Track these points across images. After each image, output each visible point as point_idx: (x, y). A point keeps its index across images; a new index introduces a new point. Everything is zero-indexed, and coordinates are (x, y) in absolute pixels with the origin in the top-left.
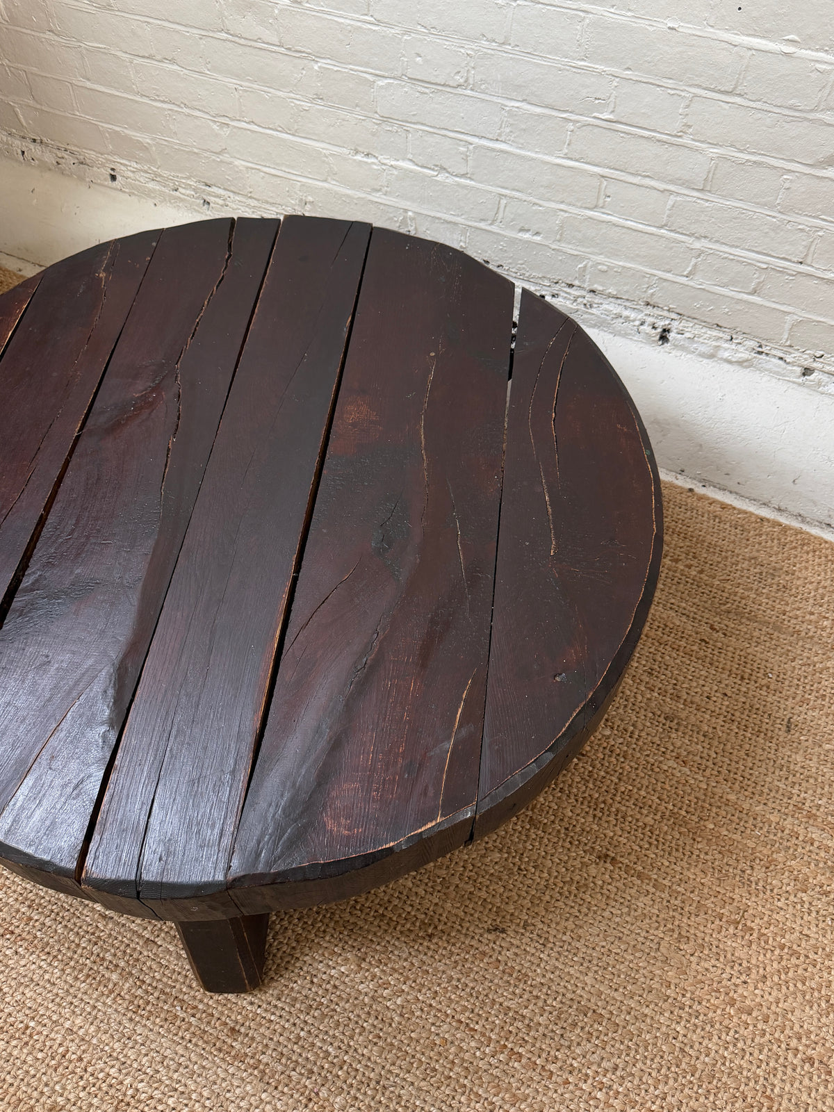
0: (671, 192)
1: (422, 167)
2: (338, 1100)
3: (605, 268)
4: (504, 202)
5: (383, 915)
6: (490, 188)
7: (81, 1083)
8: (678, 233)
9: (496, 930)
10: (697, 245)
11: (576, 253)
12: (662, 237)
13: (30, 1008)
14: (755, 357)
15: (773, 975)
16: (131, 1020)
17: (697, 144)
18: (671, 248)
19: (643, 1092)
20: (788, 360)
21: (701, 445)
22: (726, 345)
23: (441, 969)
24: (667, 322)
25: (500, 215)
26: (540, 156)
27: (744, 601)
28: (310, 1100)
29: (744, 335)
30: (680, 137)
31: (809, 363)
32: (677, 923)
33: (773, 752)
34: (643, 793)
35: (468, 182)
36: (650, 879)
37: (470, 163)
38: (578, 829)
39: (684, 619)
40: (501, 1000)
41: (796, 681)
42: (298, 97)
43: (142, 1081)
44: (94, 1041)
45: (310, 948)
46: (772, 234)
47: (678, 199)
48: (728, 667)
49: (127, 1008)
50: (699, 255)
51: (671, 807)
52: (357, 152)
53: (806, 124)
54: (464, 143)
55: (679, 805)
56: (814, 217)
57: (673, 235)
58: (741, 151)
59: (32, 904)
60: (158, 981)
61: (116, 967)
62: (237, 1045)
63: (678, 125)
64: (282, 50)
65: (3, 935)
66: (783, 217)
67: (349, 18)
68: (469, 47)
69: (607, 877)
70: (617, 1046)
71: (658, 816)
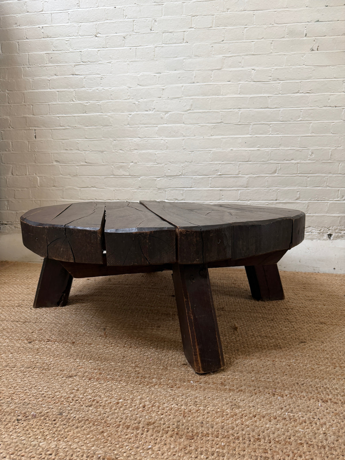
0: (239, 190)
5: (257, 347)
7: (159, 413)
9: (302, 343)
12: (239, 203)
13: (116, 397)
17: (243, 175)
26: (203, 189)
27: (308, 282)
28: (274, 394)
30: (238, 175)
35: (183, 202)
36: (341, 325)
37: (184, 196)
38: (306, 320)
40: (322, 356)
42: (133, 189)
43: (191, 405)
44: (157, 399)
45: (236, 359)
46: (267, 194)
47: (241, 191)
49: (167, 387)
53: (267, 164)
54: (182, 190)
56: (275, 187)
57: (242, 202)
58: (254, 175)
59: (99, 369)
60: (176, 377)
61: (153, 378)
62: (227, 387)
63: (237, 172)
64: (130, 177)
65: (89, 380)
66: (268, 189)
67: (150, 164)
68: (182, 165)
69: (327, 327)
71: (328, 315)
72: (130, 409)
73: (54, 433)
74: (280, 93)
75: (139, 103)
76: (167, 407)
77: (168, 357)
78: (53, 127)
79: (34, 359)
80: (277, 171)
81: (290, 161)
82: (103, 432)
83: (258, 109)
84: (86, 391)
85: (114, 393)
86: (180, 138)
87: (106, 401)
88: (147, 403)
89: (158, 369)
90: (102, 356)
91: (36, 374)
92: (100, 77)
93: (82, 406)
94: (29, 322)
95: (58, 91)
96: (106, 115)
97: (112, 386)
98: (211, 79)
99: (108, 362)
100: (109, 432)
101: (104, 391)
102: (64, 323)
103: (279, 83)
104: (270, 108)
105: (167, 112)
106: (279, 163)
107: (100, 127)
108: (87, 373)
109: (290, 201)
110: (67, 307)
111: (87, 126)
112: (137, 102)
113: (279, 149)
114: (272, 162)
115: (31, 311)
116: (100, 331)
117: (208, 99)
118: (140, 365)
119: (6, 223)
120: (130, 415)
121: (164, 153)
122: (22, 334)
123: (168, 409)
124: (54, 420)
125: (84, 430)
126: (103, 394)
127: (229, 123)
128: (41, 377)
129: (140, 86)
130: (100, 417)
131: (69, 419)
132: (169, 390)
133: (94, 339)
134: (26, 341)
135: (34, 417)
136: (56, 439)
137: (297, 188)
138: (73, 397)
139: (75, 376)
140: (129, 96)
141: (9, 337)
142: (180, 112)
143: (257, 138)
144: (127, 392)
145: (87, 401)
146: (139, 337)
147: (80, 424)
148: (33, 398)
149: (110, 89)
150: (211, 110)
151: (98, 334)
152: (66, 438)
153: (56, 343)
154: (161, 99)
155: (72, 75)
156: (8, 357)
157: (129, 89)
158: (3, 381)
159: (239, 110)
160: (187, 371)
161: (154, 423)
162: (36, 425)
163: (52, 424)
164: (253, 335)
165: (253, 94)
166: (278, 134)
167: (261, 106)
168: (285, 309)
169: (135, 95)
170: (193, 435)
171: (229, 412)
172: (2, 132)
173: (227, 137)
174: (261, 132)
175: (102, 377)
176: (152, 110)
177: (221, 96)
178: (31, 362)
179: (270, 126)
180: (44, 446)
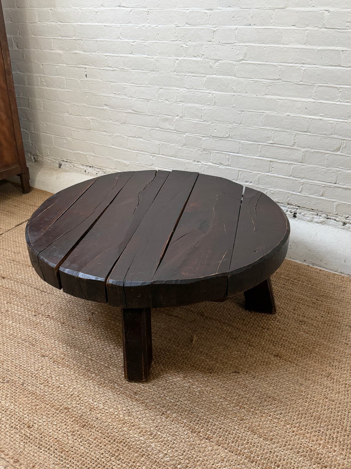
0: (292, 164)
1: (215, 164)
2: (174, 415)
3: (273, 192)
4: (240, 173)
5: (193, 366)
6: (236, 169)
7: (78, 403)
8: (296, 177)
9: (235, 372)
10: (302, 181)
11: (264, 188)
12: (290, 179)
13: (61, 382)
14: (326, 220)
15: (342, 392)
16: (98, 387)
17: (299, 148)
18: (294, 183)
19: (292, 421)
20: (337, 220)
21: (310, 250)
22: (316, 217)
23: (215, 381)
24: (295, 210)
25: (239, 177)
26: (251, 157)
27: (328, 294)
28: (163, 414)
29: (321, 212)
30: (293, 146)
31: (344, 220)
32: (305, 375)
33: (341, 332)
34: (291, 340)
35: (229, 167)
36: (294, 363)
37: (230, 161)
38: (267, 348)
39: (307, 297)
40: (238, 392)
41: (348, 315)
42: (178, 145)
43: (101, 404)
44: (84, 392)
45: (166, 373)
46: (325, 174)
47: (294, 166)
48: (323, 310)
49: (97, 383)
50: (303, 184)
51: (302, 344)
52: (195, 161)
53: (329, 139)
54: (228, 155)
55: (305, 344)
56: (337, 168)
57: (294, 178)
58: (312, 149)
59: (65, 355)
60: (109, 377)
61: (94, 373)
62: (137, 397)
63: (292, 143)
64: (175, 131)
65: (54, 362)
66: (327, 168)
67: (196, 120)
68: (230, 126)
69: (278, 361)
70: (282, 407)
71: (297, 346)
72: (63, 394)
73: (12, 397)
75: (187, 46)
76: (86, 400)
78: (102, 67)
79: (30, 333)
80: (341, 149)
82: (37, 405)
83: (326, 66)
84: (46, 371)
85: (61, 378)
86: (230, 94)
87: (54, 383)
88: (76, 393)
89: (103, 365)
90: (75, 342)
91: (25, 348)
92: (146, 11)
93: (38, 382)
95: (105, 26)
96: (152, 58)
97: (63, 372)
98: (272, 21)
99: (76, 349)
100: (40, 406)
101: (57, 374)
102: (69, 299)
104: (342, 67)
105: (217, 60)
106: (344, 140)
107: (147, 72)
108: (56, 356)
111: (134, 69)
112: (185, 46)
113: (347, 122)
114: (335, 136)
116: (89, 315)
117: (265, 47)
118: (94, 359)
119: (66, 161)
120: (60, 398)
121: (211, 109)
122: (35, 305)
126: (55, 377)
127: (288, 82)
128: (27, 351)
129: (188, 25)
130: (43, 394)
131: (26, 389)
132: (96, 387)
133: (79, 323)
134: (33, 313)
135: (8, 382)
136: (11, 401)
138: (36, 374)
139: (47, 357)
140: (176, 37)
141: (25, 306)
142: (232, 62)
143: (320, 103)
144: (70, 380)
145: (42, 379)
146: (111, 330)
147: (29, 395)
148: (14, 367)
149: (157, 26)
150: (268, 62)
151: (85, 318)
152: (16, 402)
153: (52, 320)
154: (211, 43)
155: (118, 7)
156: (16, 326)
157: (178, 28)
159: (302, 65)
161: (69, 409)
162: (6, 388)
163: (14, 390)
164: (201, 352)
165: (322, 46)
166: (348, 102)
167: (331, 63)
168: (262, 327)
169: (183, 36)
170: (85, 425)
171: (121, 417)
172: (57, 67)
173: (284, 98)
174: (326, 97)
175: (63, 362)
176: (201, 56)
177: (282, 45)
178: (27, 335)
179: (340, 90)
180: (2, 404)
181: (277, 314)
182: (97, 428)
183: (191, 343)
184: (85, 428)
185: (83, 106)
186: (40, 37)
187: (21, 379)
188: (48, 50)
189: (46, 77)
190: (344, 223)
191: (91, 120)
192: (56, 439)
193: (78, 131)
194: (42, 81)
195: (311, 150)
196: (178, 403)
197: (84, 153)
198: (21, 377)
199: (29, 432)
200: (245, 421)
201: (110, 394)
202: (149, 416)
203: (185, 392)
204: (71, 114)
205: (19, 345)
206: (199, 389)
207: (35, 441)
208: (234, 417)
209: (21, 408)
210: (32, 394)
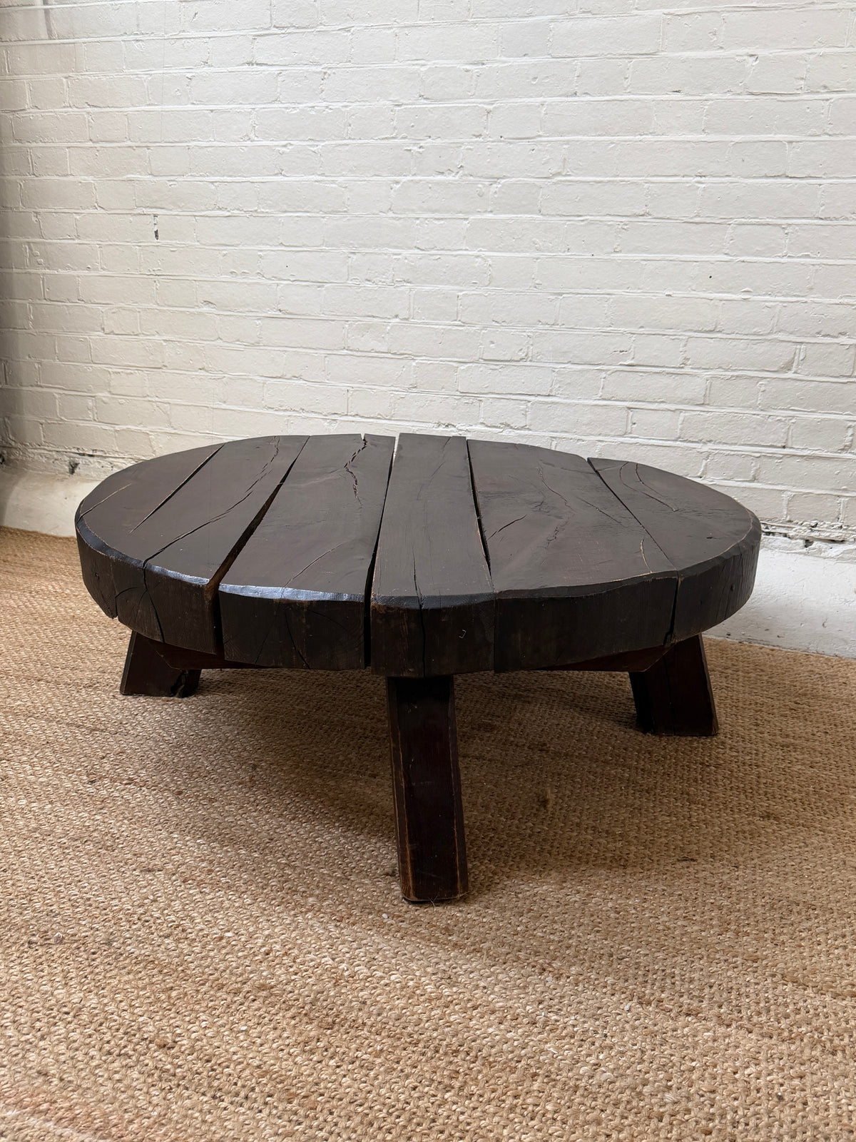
0: (681, 410)
1: (490, 427)
2: (573, 969)
4: (554, 443)
5: (571, 856)
6: (543, 434)
8: (690, 442)
9: (685, 860)
10: (706, 448)
12: (678, 447)
14: (765, 538)
16: (336, 926)
17: (695, 371)
18: (686, 455)
20: (791, 534)
23: (643, 884)
26: (581, 401)
27: (815, 690)
28: (544, 970)
30: (682, 368)
31: (807, 534)
34: (782, 783)
35: (526, 432)
36: (816, 828)
37: (529, 416)
39: (770, 700)
40: (712, 901)
42: (397, 389)
43: (359, 965)
44: (299, 942)
45: (508, 877)
46: (759, 428)
47: (687, 414)
49: (331, 918)
50: (708, 457)
52: (439, 425)
53: (767, 343)
54: (523, 402)
56: (786, 410)
57: (685, 444)
58: (726, 370)
59: (211, 862)
60: (357, 901)
61: (311, 895)
62: (454, 938)
63: (680, 360)
64: (389, 355)
65: (184, 882)
66: (765, 413)
67: (443, 325)
68: (529, 331)
69: (775, 827)
70: (838, 922)
71: (803, 794)
72: (240, 954)
73: (86, 977)
74: (827, 131)
75: (421, 150)
76: (312, 960)
77: (363, 853)
78: (199, 211)
79: (91, 822)
80: (795, 364)
81: (837, 337)
82: (171, 988)
83: (754, 177)
84: (169, 905)
85: (221, 916)
86: (527, 255)
87: (202, 930)
88: (278, 947)
89: (329, 876)
90: (228, 832)
91: (86, 856)
92: (320, 72)
93: (152, 934)
94: (102, 731)
95: (212, 111)
96: (333, 182)
97: (222, 902)
98: (626, 83)
99: (236, 846)
100: (182, 990)
101: (204, 910)
102: (175, 740)
103: (827, 100)
104: (791, 178)
105: (495, 179)
106: (802, 343)
107: (318, 215)
108: (184, 866)
109: (824, 454)
110: (193, 698)
111: (286, 212)
112: (415, 148)
113: (806, 302)
114: (781, 336)
115: (113, 703)
116: (245, 770)
117: (612, 143)
118: (297, 863)
119: (91, 453)
120: (234, 964)
121: (481, 295)
122: (82, 760)
123: (312, 964)
124: (94, 953)
125: (140, 979)
126: (200, 916)
127: (668, 219)
128: (95, 863)
129: (425, 101)
130: (177, 960)
131: (122, 955)
132: (331, 927)
133: (224, 789)
134: (85, 778)
135: (60, 941)
136: (85, 987)
137: (847, 417)
138: (142, 914)
139: (159, 871)
140: (395, 128)
141: (54, 763)
142: (532, 180)
143: (743, 264)
144: (247, 919)
145: (165, 925)
146: (320, 797)
147: (138, 966)
148: (69, 904)
149: (346, 106)
150: (618, 176)
151: (237, 778)
152: (103, 989)
153: (144, 788)
154: (481, 139)
155: (247, 66)
156: (43, 809)
157: (397, 108)
158: (23, 862)
159: (699, 179)
160: (388, 889)
161: (272, 987)
162: (59, 957)
163: (87, 959)
164: (578, 825)
165: (744, 134)
166: (808, 256)
167: (766, 172)
168: (701, 764)
169: (413, 126)
170: (334, 1022)
171: (429, 990)
172: (78, 217)
173: (659, 256)
174: (757, 248)
175: (211, 879)
176: (456, 171)
177: (650, 136)
178: (84, 826)
179: (786, 231)
180: (60, 996)
181: (722, 737)
182: (372, 1026)
183: (542, 809)
184: (338, 1031)
185: (145, 310)
186: (34, 144)
187: (97, 930)
188: (57, 178)
189: (44, 244)
190: (807, 541)
191: (165, 344)
192: (259, 1067)
193: (127, 374)
194: (33, 255)
195: (724, 373)
196: (571, 941)
197: (144, 429)
198: (96, 926)
199: (170, 1059)
200: (764, 962)
201: (377, 939)
202: (508, 979)
203: (577, 915)
204: (112, 333)
205: (67, 851)
206: (610, 904)
207: (196, 1080)
208: (733, 957)
209: (121, 1001)
210: (144, 963)
